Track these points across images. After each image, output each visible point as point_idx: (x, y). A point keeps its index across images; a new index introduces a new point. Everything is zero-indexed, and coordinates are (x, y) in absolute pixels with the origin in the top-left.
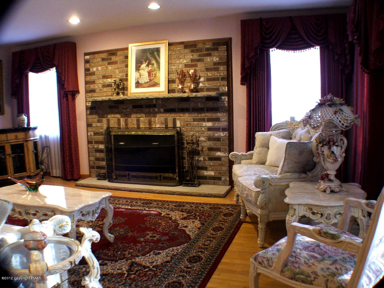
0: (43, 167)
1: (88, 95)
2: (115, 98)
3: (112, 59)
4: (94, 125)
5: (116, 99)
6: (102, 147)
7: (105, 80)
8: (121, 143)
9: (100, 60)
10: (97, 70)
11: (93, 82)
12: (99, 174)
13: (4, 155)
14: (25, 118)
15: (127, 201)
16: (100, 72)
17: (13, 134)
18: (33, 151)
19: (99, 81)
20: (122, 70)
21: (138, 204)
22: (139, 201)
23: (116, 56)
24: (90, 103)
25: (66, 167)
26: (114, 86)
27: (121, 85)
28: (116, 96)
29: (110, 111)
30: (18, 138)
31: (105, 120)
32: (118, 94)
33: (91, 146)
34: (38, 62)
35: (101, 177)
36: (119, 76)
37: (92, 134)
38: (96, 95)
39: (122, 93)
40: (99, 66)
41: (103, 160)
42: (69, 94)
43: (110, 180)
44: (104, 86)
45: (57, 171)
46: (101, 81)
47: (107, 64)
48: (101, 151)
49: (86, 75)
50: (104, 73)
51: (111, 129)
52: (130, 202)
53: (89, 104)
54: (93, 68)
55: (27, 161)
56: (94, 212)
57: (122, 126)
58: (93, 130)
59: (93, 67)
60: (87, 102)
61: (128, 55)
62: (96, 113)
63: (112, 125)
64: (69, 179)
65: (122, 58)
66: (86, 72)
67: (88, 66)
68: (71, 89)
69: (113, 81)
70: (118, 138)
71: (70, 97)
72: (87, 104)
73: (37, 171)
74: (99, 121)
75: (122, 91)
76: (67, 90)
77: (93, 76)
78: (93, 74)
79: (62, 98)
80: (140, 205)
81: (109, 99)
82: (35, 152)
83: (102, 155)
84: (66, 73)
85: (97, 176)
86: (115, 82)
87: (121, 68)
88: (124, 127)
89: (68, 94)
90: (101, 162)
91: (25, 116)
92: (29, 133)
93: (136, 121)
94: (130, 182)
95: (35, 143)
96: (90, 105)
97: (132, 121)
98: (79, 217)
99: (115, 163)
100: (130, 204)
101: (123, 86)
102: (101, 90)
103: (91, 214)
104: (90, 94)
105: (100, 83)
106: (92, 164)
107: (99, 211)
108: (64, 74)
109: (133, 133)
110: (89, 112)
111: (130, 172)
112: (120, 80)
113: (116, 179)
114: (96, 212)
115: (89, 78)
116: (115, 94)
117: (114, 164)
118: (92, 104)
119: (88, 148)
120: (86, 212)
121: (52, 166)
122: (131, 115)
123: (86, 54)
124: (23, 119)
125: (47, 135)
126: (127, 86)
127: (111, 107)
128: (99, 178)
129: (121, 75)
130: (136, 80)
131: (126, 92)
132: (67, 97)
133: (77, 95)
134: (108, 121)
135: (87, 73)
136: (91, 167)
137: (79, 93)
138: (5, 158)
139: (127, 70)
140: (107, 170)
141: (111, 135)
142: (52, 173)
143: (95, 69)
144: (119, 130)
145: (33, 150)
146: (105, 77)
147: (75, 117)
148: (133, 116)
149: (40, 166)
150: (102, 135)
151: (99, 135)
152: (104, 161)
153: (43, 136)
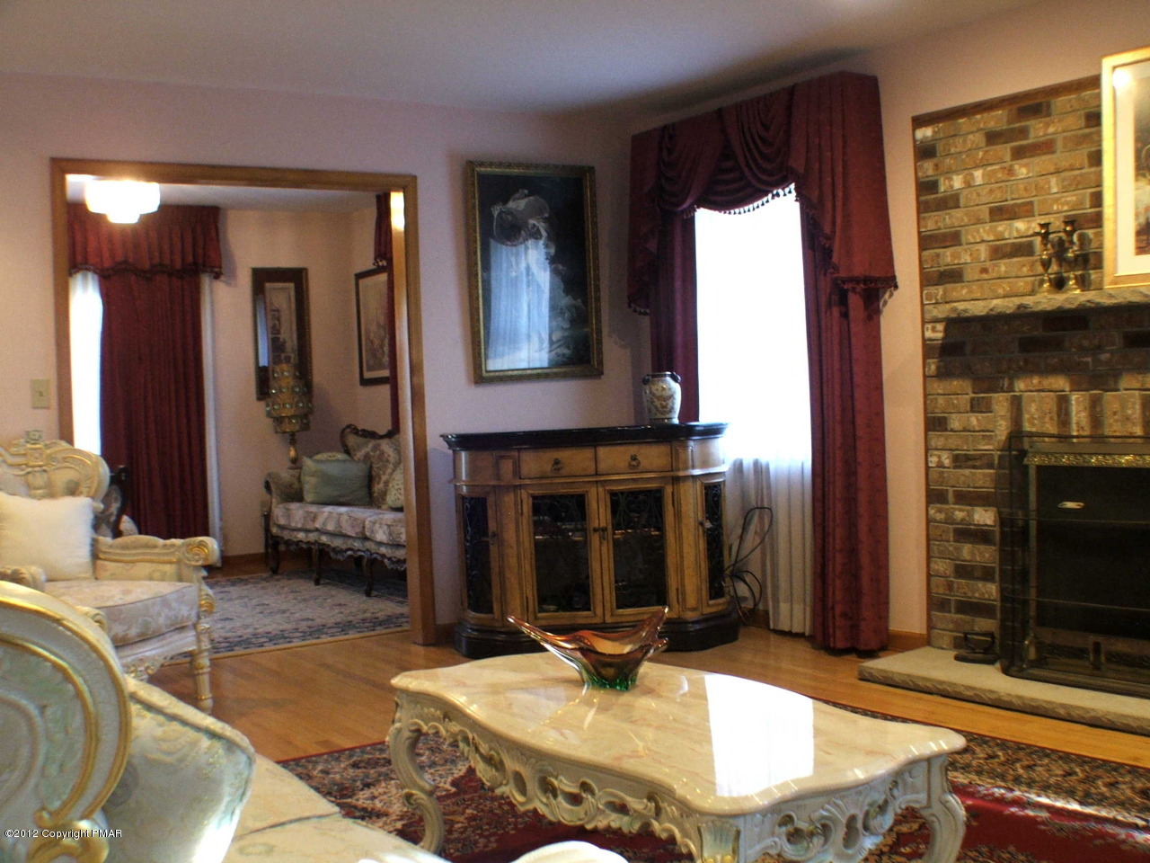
0: (742, 590)
1: (929, 297)
2: (1046, 300)
3: (1032, 134)
4: (955, 422)
5: (1049, 309)
6: (984, 517)
7: (1002, 227)
8: (1070, 505)
9: (979, 139)
10: (968, 184)
11: (953, 239)
12: (966, 634)
13: (584, 530)
14: (676, 389)
15: (1070, 774)
16: (978, 195)
17: (621, 449)
18: (701, 524)
19: (978, 231)
20: (1075, 177)
21: (1117, 793)
22: (1128, 779)
23: (1047, 119)
24: (940, 327)
25: (830, 594)
26: (1041, 252)
27: (1072, 242)
28: (1048, 291)
29: (1026, 362)
30: (640, 468)
31: (1000, 402)
32: (1059, 284)
33: (940, 511)
34: (729, 164)
35: (972, 650)
36: (1063, 204)
37: (947, 462)
38: (964, 291)
39: (1076, 278)
40: (977, 167)
41: (987, 575)
42: (854, 290)
43: (1012, 664)
44: (999, 252)
45: (793, 612)
46: (985, 232)
47: (1008, 157)
48: (979, 535)
49: (923, 208)
50: (998, 195)
51: (1026, 439)
52: (1081, 781)
53: (937, 334)
54: (951, 179)
55: (671, 560)
56: (859, 825)
57: (1074, 427)
58: (953, 443)
59: (949, 173)
60: (929, 326)
61: (1099, 106)
62: (966, 372)
63: (1034, 425)
64: (840, 645)
65: (1075, 123)
66: (923, 198)
67: (930, 172)
68: (858, 271)
69: (1038, 229)
70: (1058, 480)
71: (855, 301)
72: (929, 334)
73: (711, 602)
74: (975, 407)
75: (1079, 273)
76: (843, 274)
77: (953, 212)
78: (951, 202)
79: (823, 309)
80: (1130, 799)
81: (1020, 307)
82: (708, 525)
83: (986, 555)
84: (839, 204)
85: (957, 644)
86: (1047, 234)
87: (1072, 169)
88: (1087, 433)
89: (846, 291)
90: (980, 584)
91: (675, 380)
92: (686, 447)
93: (1138, 407)
94: (1099, 682)
95: (713, 494)
96: (940, 335)
97: (1123, 407)
98: (769, 841)
99: (1039, 594)
100: (1080, 788)
101: (1082, 245)
102: (985, 270)
103: (839, 834)
104: (940, 290)
105: (983, 241)
106: (940, 590)
107: (888, 820)
108: (829, 205)
109: (1126, 460)
110: (933, 367)
111: (1100, 639)
112: (1066, 223)
113: (1040, 662)
114: (866, 828)
115: (934, 222)
116: (1046, 285)
117: (1033, 593)
118: (946, 330)
119: (929, 521)
120: (812, 821)
121: (776, 587)
122: (1116, 375)
123: (919, 122)
124: (669, 393)
125: (763, 460)
126: (1101, 246)
127: (1028, 345)
128: (963, 652)
129: (1071, 198)
130: (1137, 215)
131: (1093, 275)
132: (843, 301)
133: (887, 296)
134: (1017, 405)
135: (926, 202)
136: (936, 604)
137: (896, 287)
138: (585, 543)
139: (1099, 175)
140: (1003, 621)
141: (1027, 467)
142: (776, 620)
143: (958, 182)
144: (1063, 447)
145: (700, 516)
146: (1001, 213)
147: (879, 387)
148: (1128, 381)
149: (727, 583)
150: (990, 466)
151: (975, 467)
152: (992, 580)
153: (748, 462)
